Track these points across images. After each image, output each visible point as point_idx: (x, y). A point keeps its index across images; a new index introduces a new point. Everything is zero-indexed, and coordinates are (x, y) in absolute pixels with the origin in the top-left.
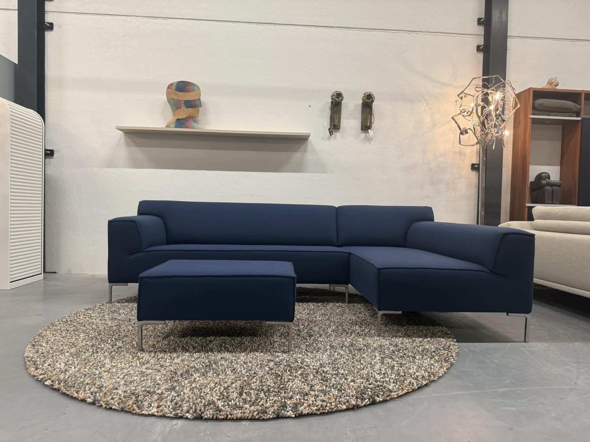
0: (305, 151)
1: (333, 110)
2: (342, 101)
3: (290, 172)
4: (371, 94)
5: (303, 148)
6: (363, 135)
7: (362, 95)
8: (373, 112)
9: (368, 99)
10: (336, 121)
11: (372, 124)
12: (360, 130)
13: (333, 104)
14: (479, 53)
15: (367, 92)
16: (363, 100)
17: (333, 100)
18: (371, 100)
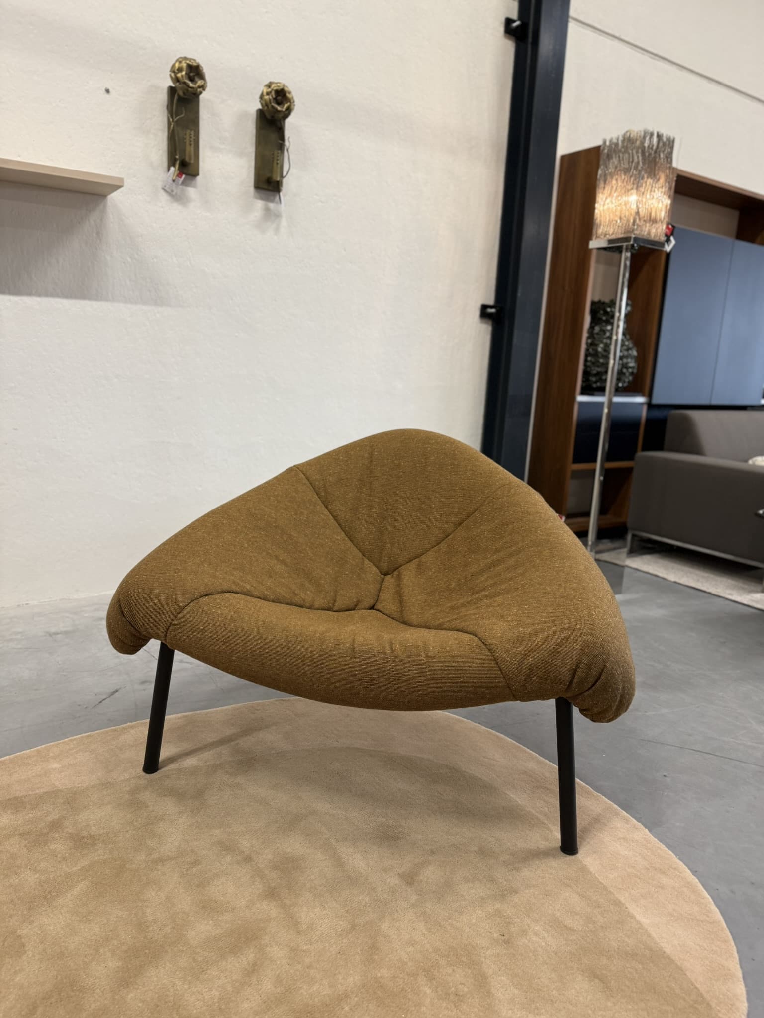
0: (98, 233)
1: (176, 116)
2: (204, 90)
3: (58, 296)
4: (286, 89)
5: (92, 222)
6: (259, 204)
7: (262, 89)
8: (287, 143)
9: (279, 104)
10: (190, 149)
11: (282, 177)
12: (252, 189)
13: (176, 98)
14: (509, 38)
15: (276, 83)
16: (265, 104)
17: (177, 84)
18: (286, 106)
